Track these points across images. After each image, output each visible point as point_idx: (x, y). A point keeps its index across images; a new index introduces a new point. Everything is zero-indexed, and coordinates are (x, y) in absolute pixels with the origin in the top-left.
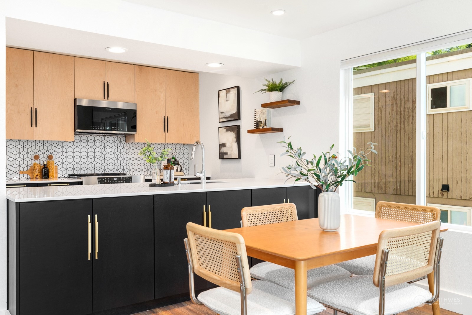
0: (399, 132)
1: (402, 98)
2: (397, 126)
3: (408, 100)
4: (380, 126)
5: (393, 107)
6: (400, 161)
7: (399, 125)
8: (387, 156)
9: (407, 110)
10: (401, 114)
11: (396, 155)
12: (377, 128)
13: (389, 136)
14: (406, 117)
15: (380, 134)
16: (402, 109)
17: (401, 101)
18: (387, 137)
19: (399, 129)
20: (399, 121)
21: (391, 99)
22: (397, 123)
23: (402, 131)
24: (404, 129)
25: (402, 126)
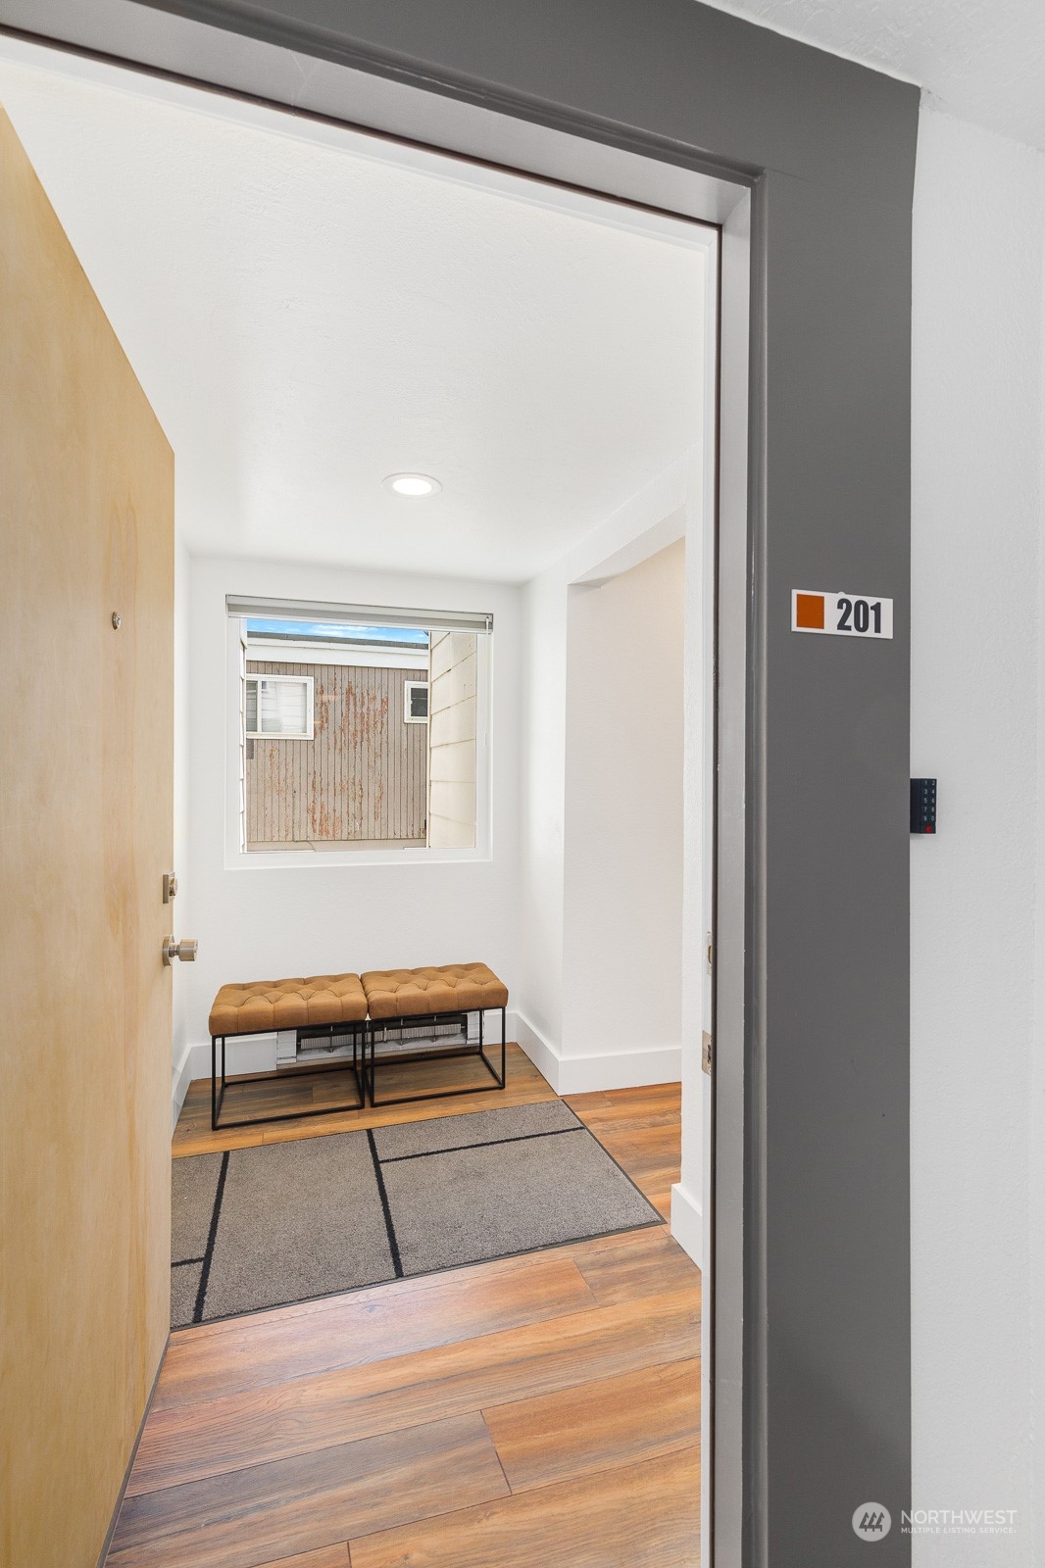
0: (359, 744)
1: (365, 694)
2: (355, 735)
3: (375, 698)
4: (325, 732)
5: (348, 704)
6: (361, 789)
7: (359, 734)
8: (338, 780)
9: (372, 713)
10: (363, 718)
11: (354, 779)
12: (319, 735)
13: (341, 750)
14: (372, 723)
15: (325, 746)
16: (365, 710)
17: (363, 697)
18: (337, 751)
19: (358, 739)
20: (359, 728)
21: (344, 691)
22: (356, 731)
23: (365, 743)
24: (368, 740)
25: (365, 736)
